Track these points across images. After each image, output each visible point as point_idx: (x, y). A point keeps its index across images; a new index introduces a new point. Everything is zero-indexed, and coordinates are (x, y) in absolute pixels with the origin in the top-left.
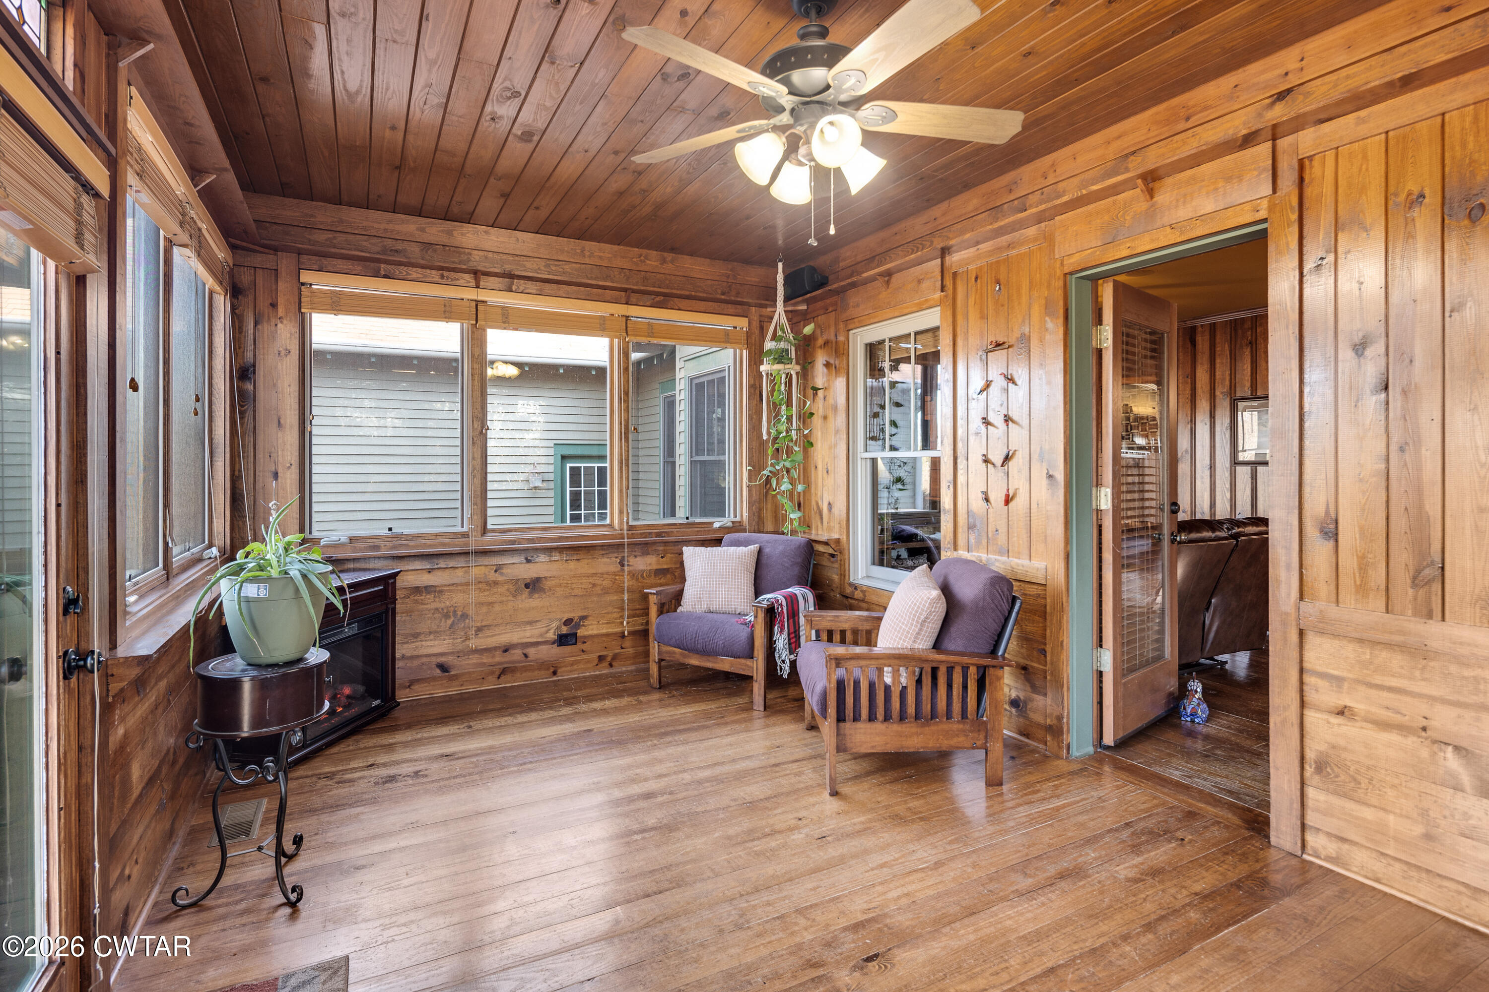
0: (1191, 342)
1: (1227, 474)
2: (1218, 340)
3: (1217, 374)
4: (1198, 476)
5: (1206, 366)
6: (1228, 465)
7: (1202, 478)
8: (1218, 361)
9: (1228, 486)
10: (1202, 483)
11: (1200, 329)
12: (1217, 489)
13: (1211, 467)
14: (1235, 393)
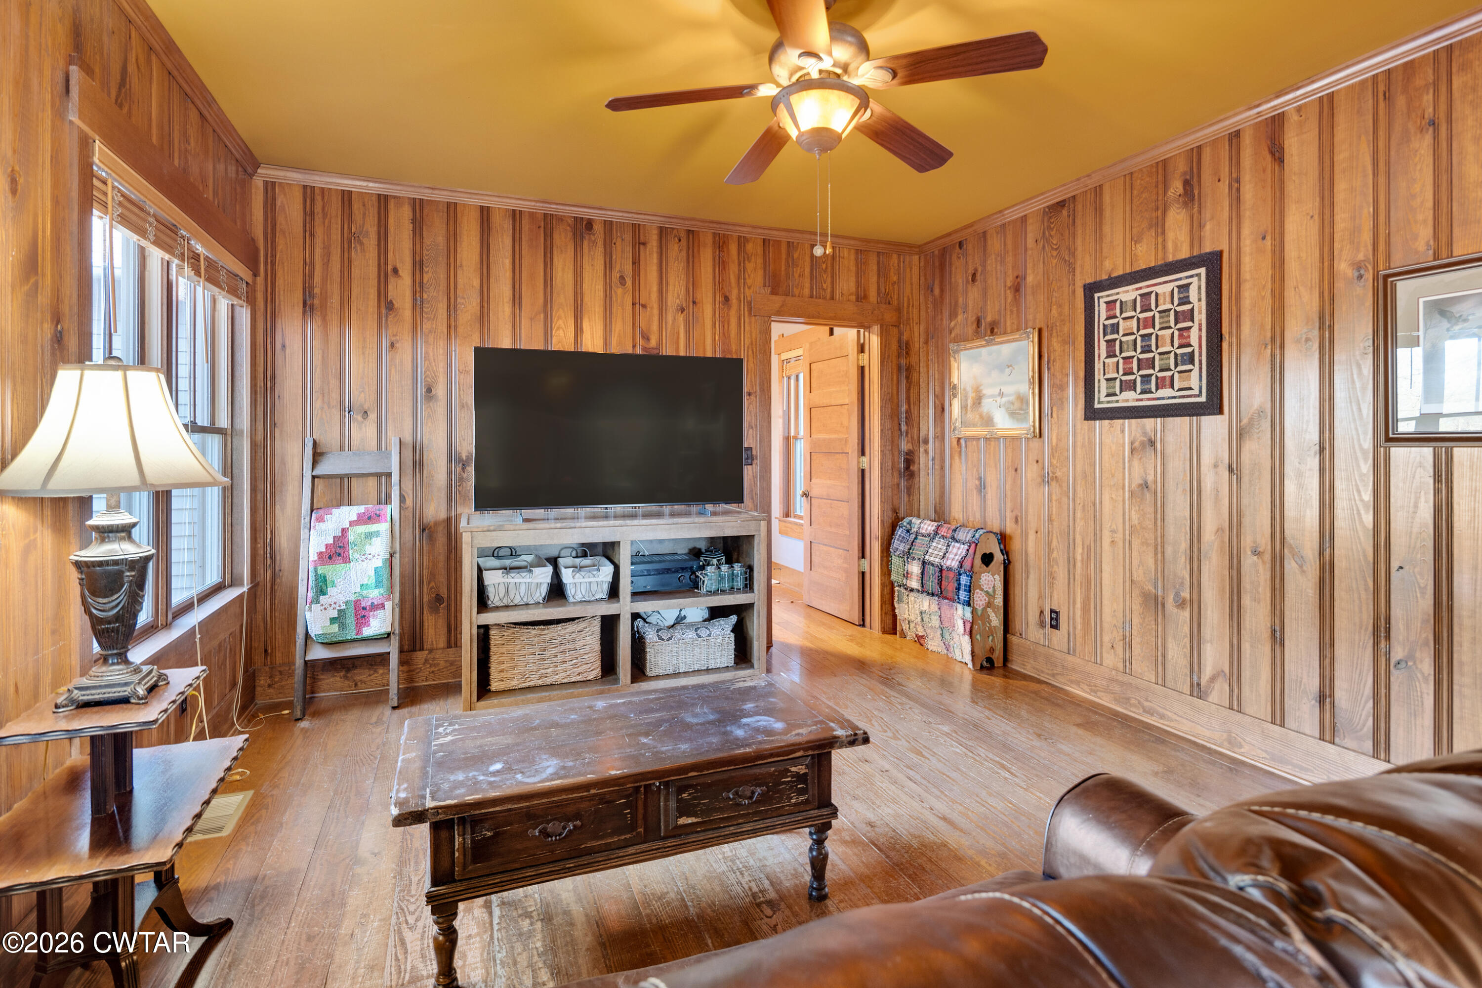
0: (1273, 154)
1: (1366, 467)
2: (1340, 134)
3: (1337, 218)
4: (1289, 470)
5: (1312, 205)
6: (1367, 443)
7: (1300, 475)
8: (1341, 186)
9: (1368, 496)
10: (1300, 486)
11: (1295, 117)
12: (1338, 504)
13: (1322, 450)
14: (1388, 257)
